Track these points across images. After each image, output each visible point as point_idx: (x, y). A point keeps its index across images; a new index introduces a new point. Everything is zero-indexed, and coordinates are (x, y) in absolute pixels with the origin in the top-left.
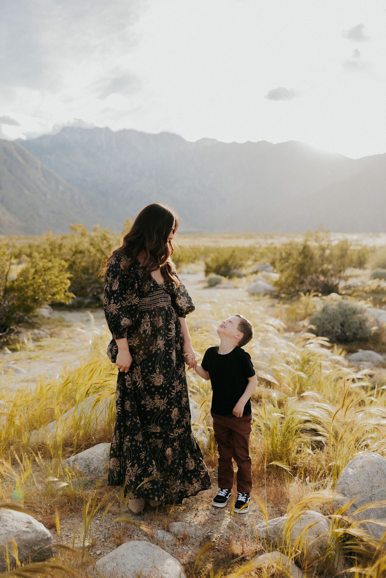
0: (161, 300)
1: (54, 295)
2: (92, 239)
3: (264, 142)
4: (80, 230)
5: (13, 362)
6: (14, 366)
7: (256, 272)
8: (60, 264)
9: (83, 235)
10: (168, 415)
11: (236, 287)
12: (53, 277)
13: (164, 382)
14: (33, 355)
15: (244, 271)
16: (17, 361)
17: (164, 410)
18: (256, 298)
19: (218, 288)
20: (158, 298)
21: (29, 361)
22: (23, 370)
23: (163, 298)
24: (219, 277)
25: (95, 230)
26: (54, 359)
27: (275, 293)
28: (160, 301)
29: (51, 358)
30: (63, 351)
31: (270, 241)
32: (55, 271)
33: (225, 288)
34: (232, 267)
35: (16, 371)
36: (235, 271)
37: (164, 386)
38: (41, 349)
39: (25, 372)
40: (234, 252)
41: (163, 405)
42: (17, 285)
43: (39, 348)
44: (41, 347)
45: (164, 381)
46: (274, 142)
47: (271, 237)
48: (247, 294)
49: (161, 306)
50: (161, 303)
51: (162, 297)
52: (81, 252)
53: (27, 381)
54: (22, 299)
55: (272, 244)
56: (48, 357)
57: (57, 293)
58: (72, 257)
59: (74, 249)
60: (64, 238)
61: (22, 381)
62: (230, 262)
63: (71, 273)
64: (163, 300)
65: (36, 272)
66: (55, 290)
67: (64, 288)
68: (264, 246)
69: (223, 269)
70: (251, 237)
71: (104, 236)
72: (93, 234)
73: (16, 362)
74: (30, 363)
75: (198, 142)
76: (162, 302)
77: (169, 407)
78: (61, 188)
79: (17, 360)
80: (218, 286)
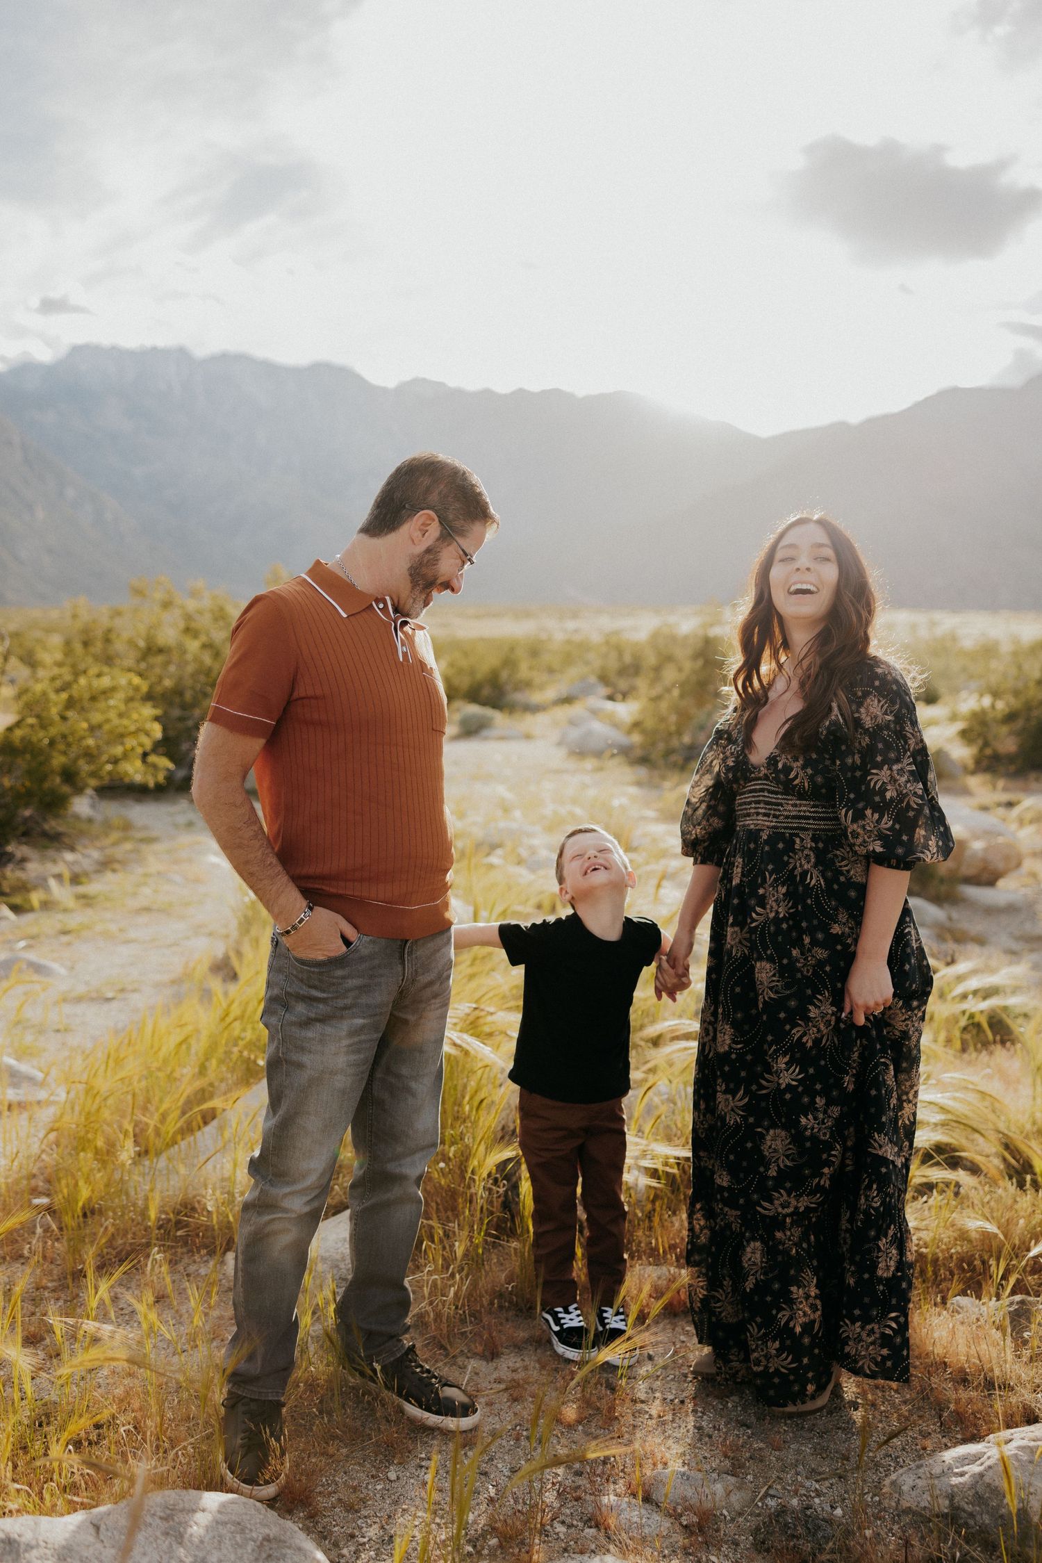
0: (755, 808)
1: (115, 761)
2: (188, 617)
3: (557, 392)
4: (159, 595)
5: (22, 944)
6: (32, 956)
7: (567, 700)
8: (130, 683)
9: (167, 605)
10: (749, 1145)
11: (528, 737)
12: (112, 715)
13: (734, 1046)
14: (73, 921)
15: (536, 697)
16: (34, 939)
17: (737, 1126)
18: (589, 764)
19: (486, 738)
20: (750, 803)
21: (65, 939)
22: (55, 966)
23: (762, 805)
24: (488, 712)
25: (194, 594)
26: (132, 934)
27: (638, 753)
28: (752, 811)
29: (121, 930)
30: (147, 909)
31: (571, 625)
32: (116, 701)
33: (502, 738)
34: (509, 688)
35: (38, 968)
36: (519, 697)
37: (734, 1056)
38: (88, 905)
39: (63, 971)
40: (512, 649)
41: (732, 1110)
42: (23, 739)
43: (83, 901)
44: (86, 900)
45: (737, 1043)
46: (581, 393)
47: (575, 616)
48: (562, 753)
49: (752, 827)
50: (754, 817)
51: (759, 802)
52: (161, 651)
53: (79, 1000)
54: (38, 774)
55: (576, 631)
56: (113, 928)
57: (125, 756)
58: (138, 662)
59: (142, 644)
60: (117, 613)
61: (65, 1000)
62: (504, 675)
63: (154, 707)
64: (760, 811)
65: (70, 703)
66: (118, 750)
67: (141, 745)
68: (559, 637)
69: (486, 691)
70: (528, 615)
71: (221, 609)
72: (191, 605)
73: (32, 942)
74: (69, 944)
75: (402, 389)
76: (758, 814)
77: (751, 1120)
78: (70, 493)
79: (32, 938)
80: (485, 733)
